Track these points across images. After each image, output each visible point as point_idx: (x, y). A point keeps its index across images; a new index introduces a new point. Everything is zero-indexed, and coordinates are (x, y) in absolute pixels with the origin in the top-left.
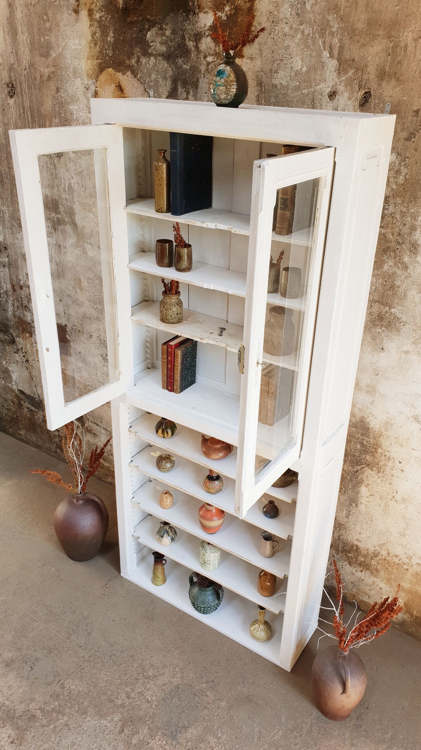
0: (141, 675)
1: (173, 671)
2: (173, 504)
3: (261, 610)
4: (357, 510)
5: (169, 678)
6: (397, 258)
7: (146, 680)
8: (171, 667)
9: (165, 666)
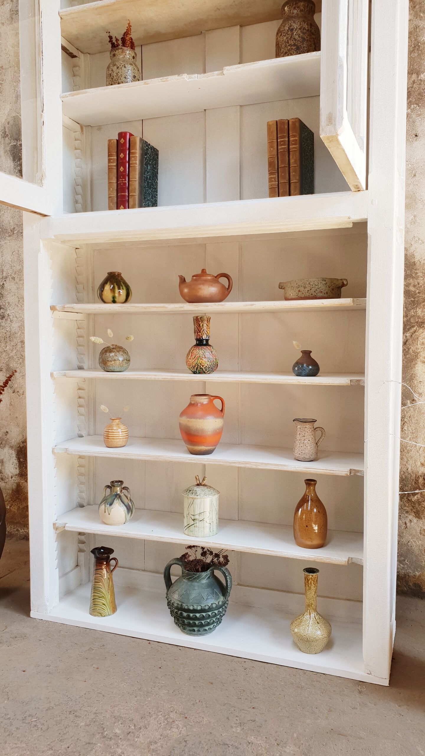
1: (166, 719)
3: (311, 575)
4: (415, 411)
5: (161, 730)
6: (417, 7)
8: (160, 714)
9: (147, 714)
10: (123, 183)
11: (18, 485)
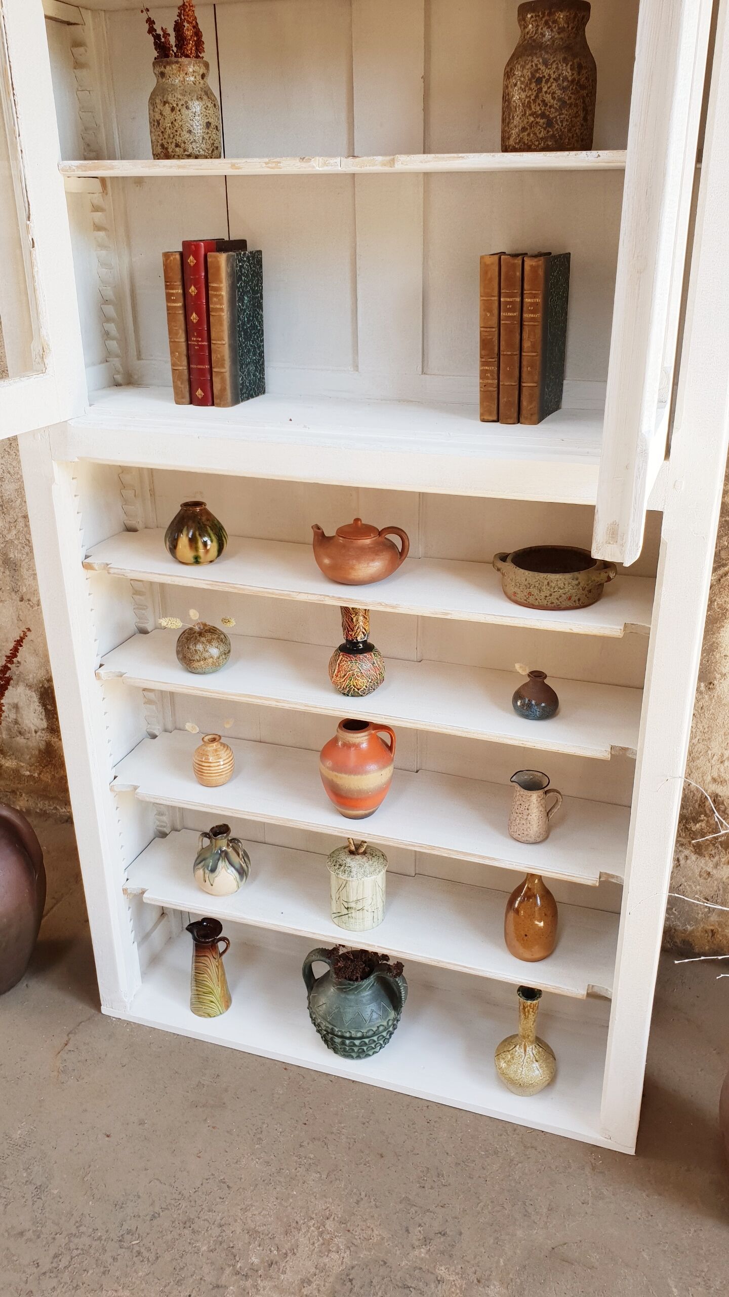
0: (228, 1271)
1: (321, 1234)
2: (235, 772)
3: (529, 1002)
5: (314, 1256)
7: (249, 1283)
8: (311, 1223)
9: (294, 1225)
10: (198, 345)
11: (49, 745)
